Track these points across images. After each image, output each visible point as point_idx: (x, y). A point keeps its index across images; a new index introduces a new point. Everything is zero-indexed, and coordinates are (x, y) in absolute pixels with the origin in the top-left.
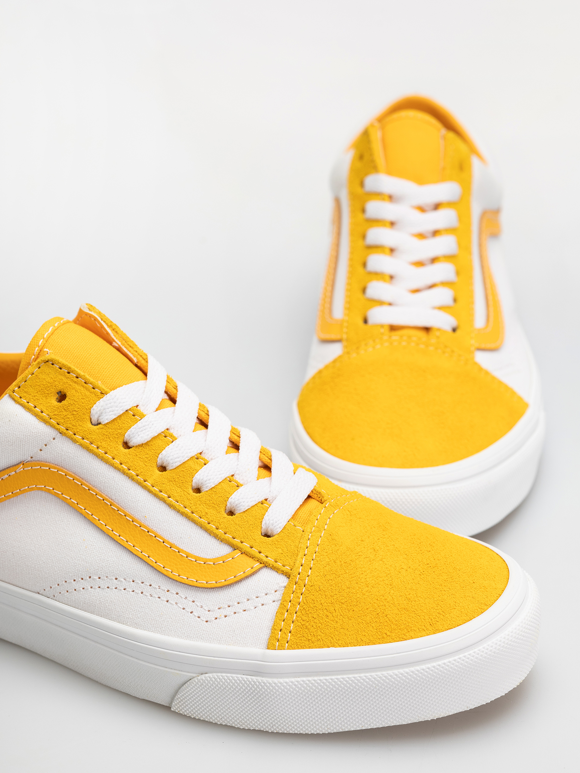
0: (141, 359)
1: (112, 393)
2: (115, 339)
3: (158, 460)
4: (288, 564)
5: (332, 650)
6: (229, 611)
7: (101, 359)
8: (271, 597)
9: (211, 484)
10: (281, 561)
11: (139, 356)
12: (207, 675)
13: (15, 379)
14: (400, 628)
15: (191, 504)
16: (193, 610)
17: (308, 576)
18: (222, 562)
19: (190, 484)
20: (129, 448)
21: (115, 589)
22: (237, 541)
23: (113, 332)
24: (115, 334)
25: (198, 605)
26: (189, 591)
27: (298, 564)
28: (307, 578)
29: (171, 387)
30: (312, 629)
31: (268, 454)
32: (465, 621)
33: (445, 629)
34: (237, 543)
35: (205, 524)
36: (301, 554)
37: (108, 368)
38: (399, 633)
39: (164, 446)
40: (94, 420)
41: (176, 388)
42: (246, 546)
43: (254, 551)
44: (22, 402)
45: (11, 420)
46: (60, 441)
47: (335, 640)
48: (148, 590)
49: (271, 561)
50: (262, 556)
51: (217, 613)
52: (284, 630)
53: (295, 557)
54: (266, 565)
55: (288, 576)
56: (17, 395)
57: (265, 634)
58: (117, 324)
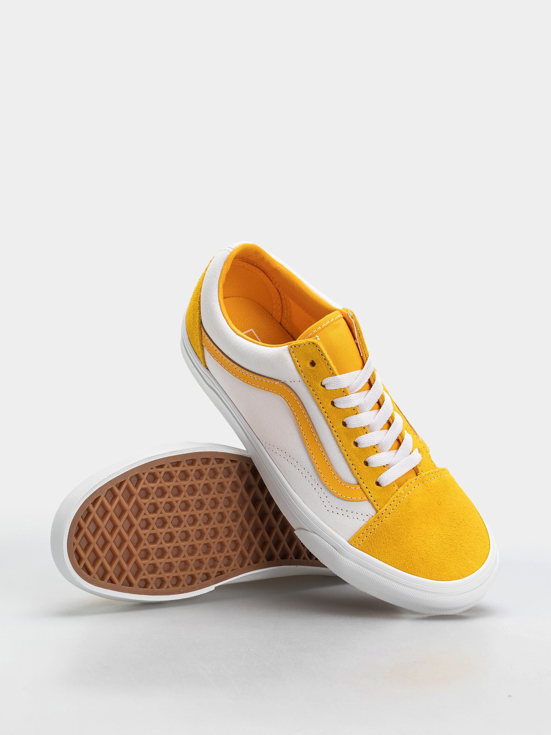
0: (365, 356)
1: (339, 376)
2: (357, 339)
3: (344, 420)
4: (380, 506)
5: (377, 561)
6: (340, 512)
7: (344, 352)
8: (362, 517)
9: (364, 446)
10: (377, 503)
11: (364, 354)
12: (315, 535)
13: (295, 339)
14: (414, 567)
15: (349, 450)
16: (324, 501)
17: (386, 517)
18: (349, 487)
19: (354, 440)
20: (334, 405)
21: (294, 466)
22: (361, 481)
23: (358, 335)
24: (358, 336)
25: (328, 500)
26: (327, 491)
27: (385, 508)
28: (385, 518)
29: (372, 379)
30: (373, 545)
31: (403, 437)
32: (447, 580)
33: (435, 579)
34: (361, 482)
35: (350, 465)
36: (389, 503)
37: (345, 358)
38: (412, 570)
39: (351, 415)
40: (323, 384)
41: (374, 380)
42: (364, 486)
43: (367, 491)
44: (292, 355)
45: (283, 362)
46: (302, 384)
47: (381, 556)
48: (308, 477)
49: (372, 499)
50: (369, 495)
51: (335, 510)
52: (360, 538)
53: (385, 503)
54: (369, 500)
55: (377, 512)
56: (292, 350)
57: (351, 534)
58: (362, 332)
